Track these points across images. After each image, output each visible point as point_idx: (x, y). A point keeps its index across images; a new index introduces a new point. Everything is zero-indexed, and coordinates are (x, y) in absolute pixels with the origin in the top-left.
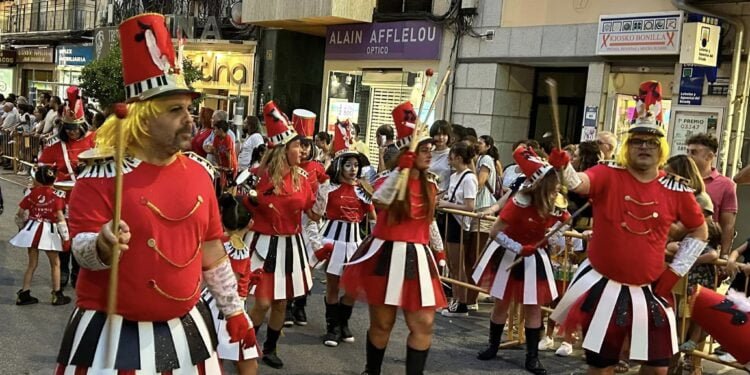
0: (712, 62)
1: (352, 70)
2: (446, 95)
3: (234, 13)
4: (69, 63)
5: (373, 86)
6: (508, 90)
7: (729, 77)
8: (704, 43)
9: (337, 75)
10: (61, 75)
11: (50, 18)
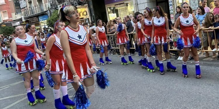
2: (136, 6)
4: (42, 20)
5: (118, 8)
6: (150, 2)
9: (109, 8)
10: (41, 24)
11: (35, 11)
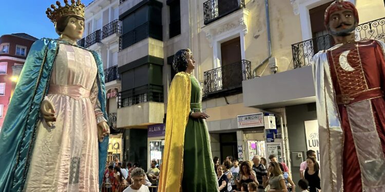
0: (275, 128)
3: (114, 125)
7: (281, 132)
8: (271, 122)
9: (153, 142)
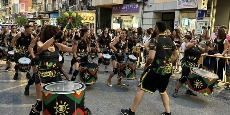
0: (206, 9)
1: (118, 16)
2: (141, 20)
3: (90, 4)
4: (53, 18)
5: (123, 19)
6: (156, 19)
7: (210, 12)
8: (204, 4)
9: (115, 17)
10: (51, 21)
11: (48, 8)
